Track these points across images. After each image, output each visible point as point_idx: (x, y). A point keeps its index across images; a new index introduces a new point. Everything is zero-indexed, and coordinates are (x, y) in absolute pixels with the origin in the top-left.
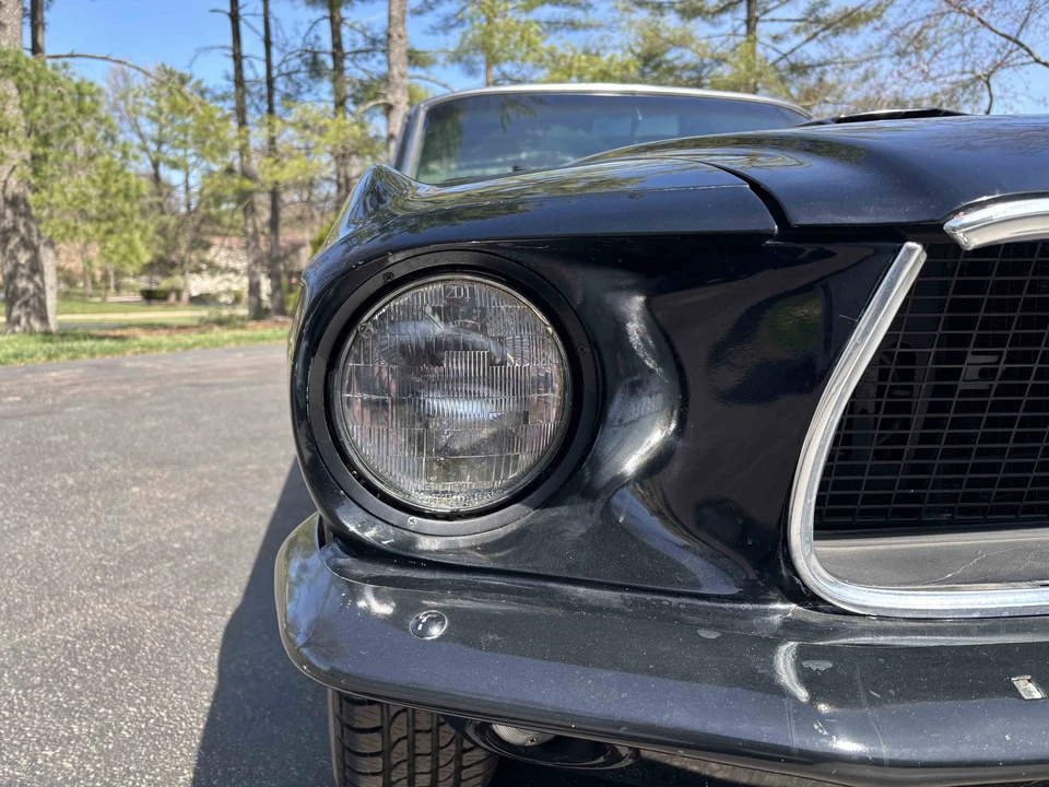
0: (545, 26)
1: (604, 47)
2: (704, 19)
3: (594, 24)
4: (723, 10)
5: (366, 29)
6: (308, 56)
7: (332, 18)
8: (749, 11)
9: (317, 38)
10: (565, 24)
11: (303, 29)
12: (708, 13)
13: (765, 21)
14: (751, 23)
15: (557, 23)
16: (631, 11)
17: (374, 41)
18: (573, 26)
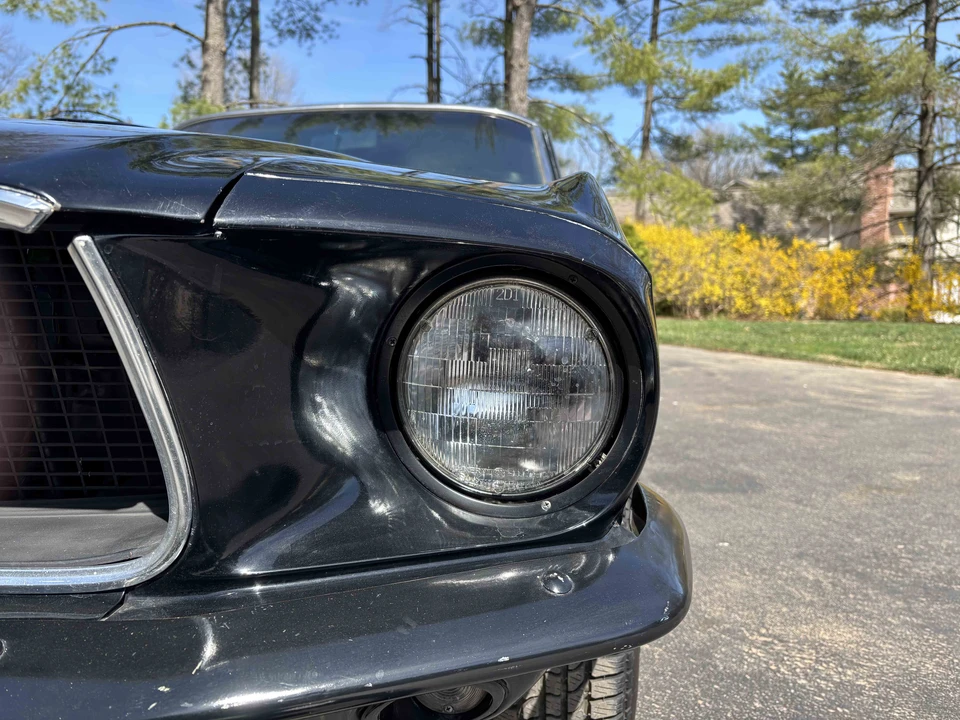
0: (707, 43)
1: (762, 60)
2: (886, 23)
3: (758, 37)
4: (904, 13)
5: (539, 61)
6: (487, 87)
7: (505, 54)
8: (927, 12)
9: (495, 72)
10: (728, 40)
11: (483, 66)
12: (889, 17)
13: (946, 20)
14: (930, 24)
15: (720, 40)
16: (802, 21)
17: (546, 71)
18: (736, 41)
